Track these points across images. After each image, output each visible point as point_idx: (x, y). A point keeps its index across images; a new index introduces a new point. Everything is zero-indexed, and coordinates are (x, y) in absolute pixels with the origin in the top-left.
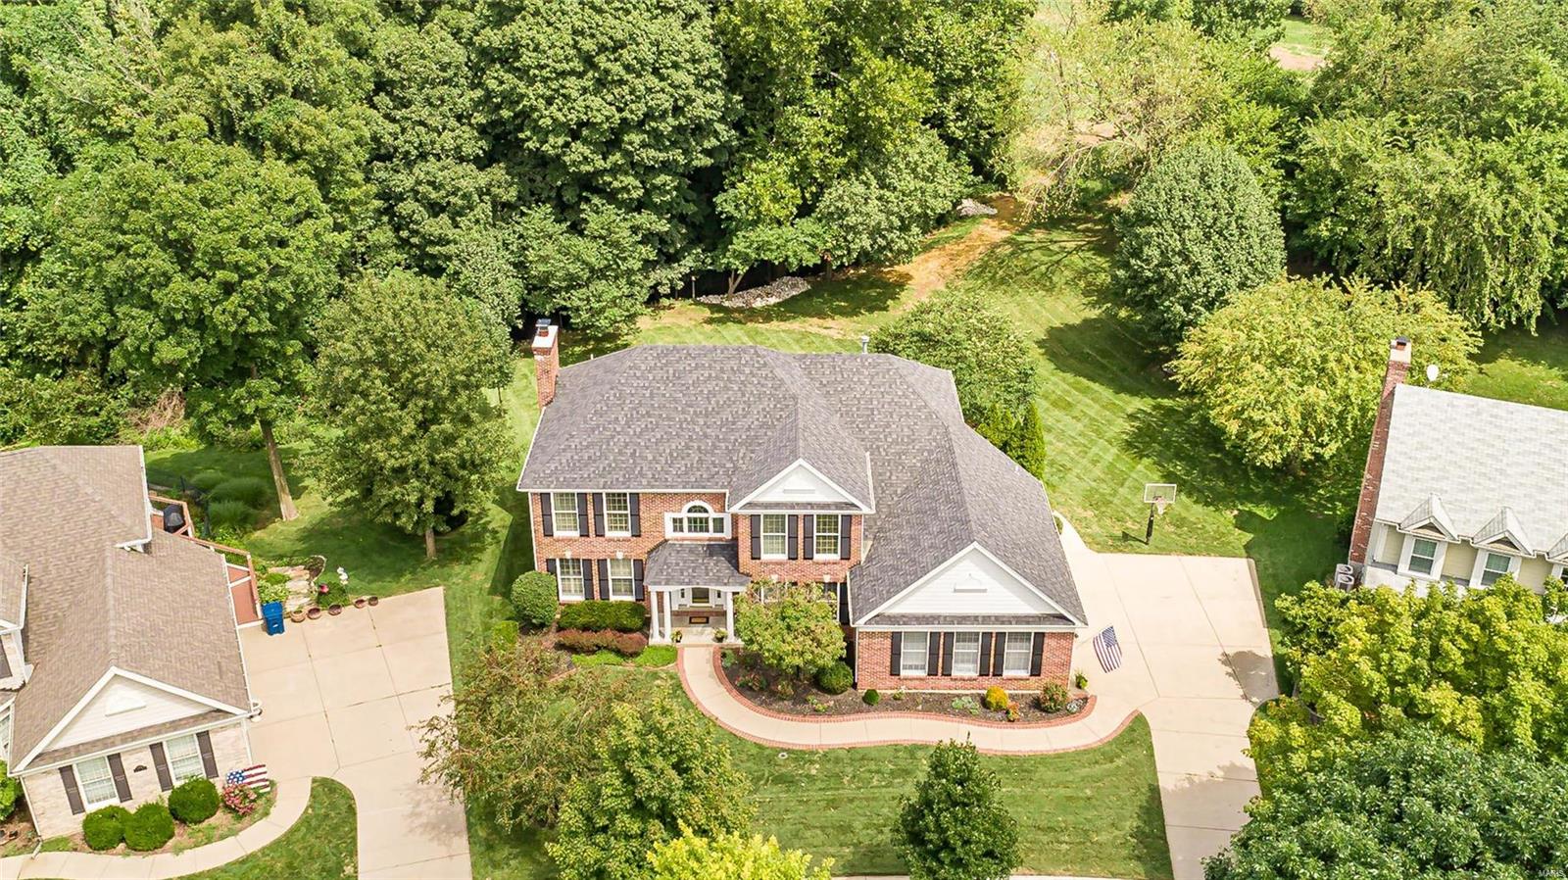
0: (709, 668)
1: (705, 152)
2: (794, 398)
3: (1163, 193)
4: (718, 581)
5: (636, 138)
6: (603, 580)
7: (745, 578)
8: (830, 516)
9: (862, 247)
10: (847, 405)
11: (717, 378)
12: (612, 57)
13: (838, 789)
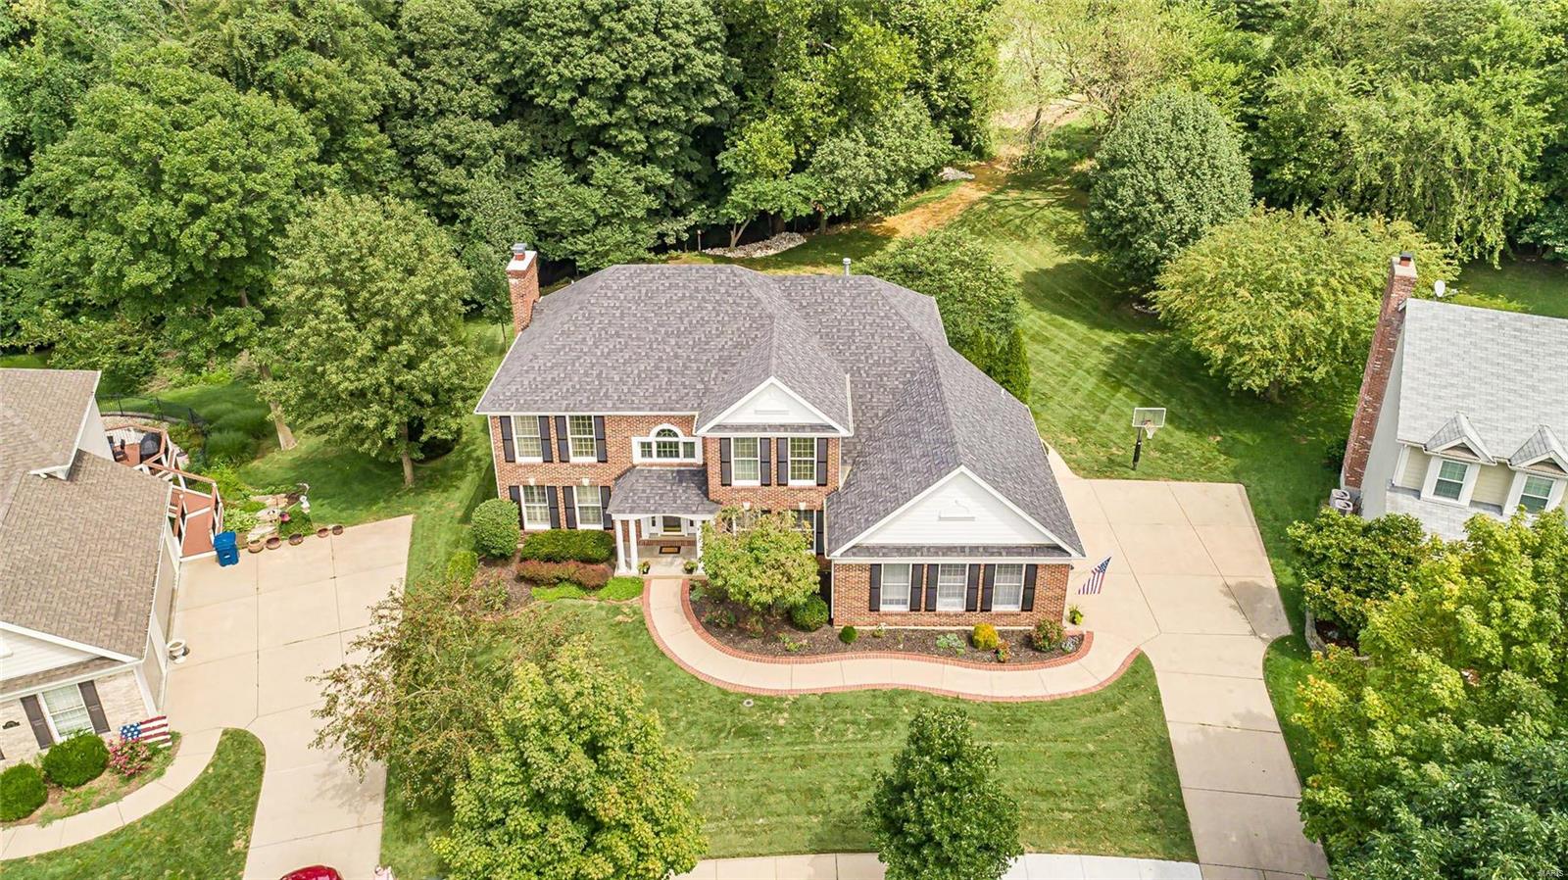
0: (676, 602)
1: (705, 110)
2: (771, 317)
3: (1136, 136)
4: (687, 509)
5: (637, 94)
6: (569, 508)
7: (715, 505)
8: (805, 440)
9: (851, 198)
10: (827, 327)
11: (691, 297)
12: (616, 17)
13: (807, 743)
